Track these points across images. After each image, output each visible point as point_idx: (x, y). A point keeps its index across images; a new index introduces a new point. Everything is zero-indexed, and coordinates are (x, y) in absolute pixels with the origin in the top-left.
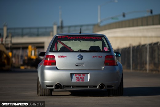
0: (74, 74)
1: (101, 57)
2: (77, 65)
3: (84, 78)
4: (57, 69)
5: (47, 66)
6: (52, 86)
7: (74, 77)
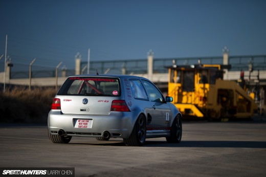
0: (77, 119)
1: (108, 101)
2: (81, 110)
3: (87, 124)
4: (61, 113)
5: (53, 110)
6: (56, 132)
7: (77, 123)
